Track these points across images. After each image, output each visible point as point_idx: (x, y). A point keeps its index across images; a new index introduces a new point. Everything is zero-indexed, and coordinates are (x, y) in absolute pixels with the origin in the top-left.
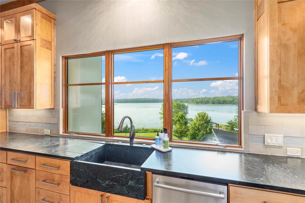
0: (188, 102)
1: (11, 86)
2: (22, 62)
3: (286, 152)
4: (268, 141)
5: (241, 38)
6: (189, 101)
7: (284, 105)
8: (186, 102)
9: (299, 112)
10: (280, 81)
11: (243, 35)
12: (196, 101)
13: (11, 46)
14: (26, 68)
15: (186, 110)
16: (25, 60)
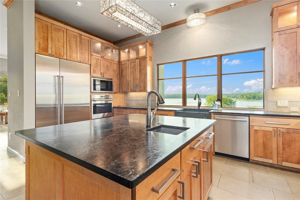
0: (236, 98)
1: (134, 81)
2: (140, 69)
3: (290, 110)
4: (279, 104)
5: (264, 49)
6: (238, 96)
7: (282, 83)
8: (234, 98)
9: (289, 86)
10: (280, 72)
11: (265, 48)
12: (247, 96)
13: (134, 61)
14: (142, 71)
15: (233, 105)
16: (142, 67)
